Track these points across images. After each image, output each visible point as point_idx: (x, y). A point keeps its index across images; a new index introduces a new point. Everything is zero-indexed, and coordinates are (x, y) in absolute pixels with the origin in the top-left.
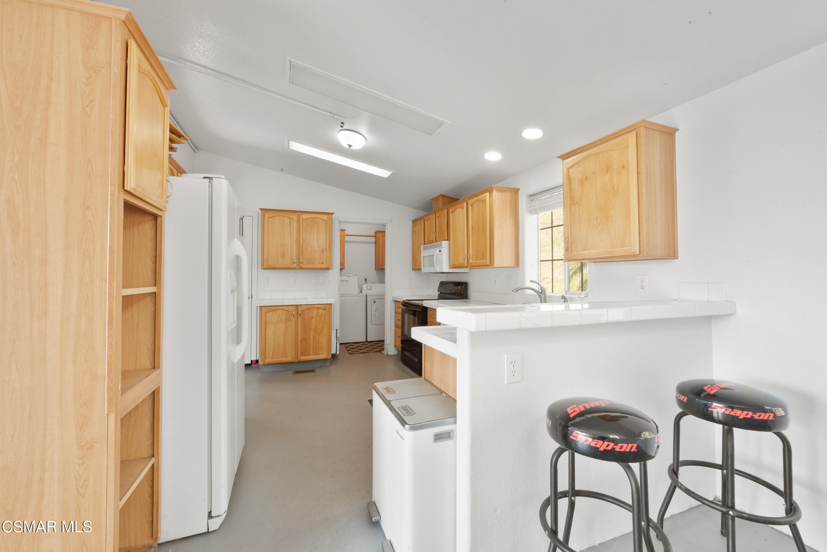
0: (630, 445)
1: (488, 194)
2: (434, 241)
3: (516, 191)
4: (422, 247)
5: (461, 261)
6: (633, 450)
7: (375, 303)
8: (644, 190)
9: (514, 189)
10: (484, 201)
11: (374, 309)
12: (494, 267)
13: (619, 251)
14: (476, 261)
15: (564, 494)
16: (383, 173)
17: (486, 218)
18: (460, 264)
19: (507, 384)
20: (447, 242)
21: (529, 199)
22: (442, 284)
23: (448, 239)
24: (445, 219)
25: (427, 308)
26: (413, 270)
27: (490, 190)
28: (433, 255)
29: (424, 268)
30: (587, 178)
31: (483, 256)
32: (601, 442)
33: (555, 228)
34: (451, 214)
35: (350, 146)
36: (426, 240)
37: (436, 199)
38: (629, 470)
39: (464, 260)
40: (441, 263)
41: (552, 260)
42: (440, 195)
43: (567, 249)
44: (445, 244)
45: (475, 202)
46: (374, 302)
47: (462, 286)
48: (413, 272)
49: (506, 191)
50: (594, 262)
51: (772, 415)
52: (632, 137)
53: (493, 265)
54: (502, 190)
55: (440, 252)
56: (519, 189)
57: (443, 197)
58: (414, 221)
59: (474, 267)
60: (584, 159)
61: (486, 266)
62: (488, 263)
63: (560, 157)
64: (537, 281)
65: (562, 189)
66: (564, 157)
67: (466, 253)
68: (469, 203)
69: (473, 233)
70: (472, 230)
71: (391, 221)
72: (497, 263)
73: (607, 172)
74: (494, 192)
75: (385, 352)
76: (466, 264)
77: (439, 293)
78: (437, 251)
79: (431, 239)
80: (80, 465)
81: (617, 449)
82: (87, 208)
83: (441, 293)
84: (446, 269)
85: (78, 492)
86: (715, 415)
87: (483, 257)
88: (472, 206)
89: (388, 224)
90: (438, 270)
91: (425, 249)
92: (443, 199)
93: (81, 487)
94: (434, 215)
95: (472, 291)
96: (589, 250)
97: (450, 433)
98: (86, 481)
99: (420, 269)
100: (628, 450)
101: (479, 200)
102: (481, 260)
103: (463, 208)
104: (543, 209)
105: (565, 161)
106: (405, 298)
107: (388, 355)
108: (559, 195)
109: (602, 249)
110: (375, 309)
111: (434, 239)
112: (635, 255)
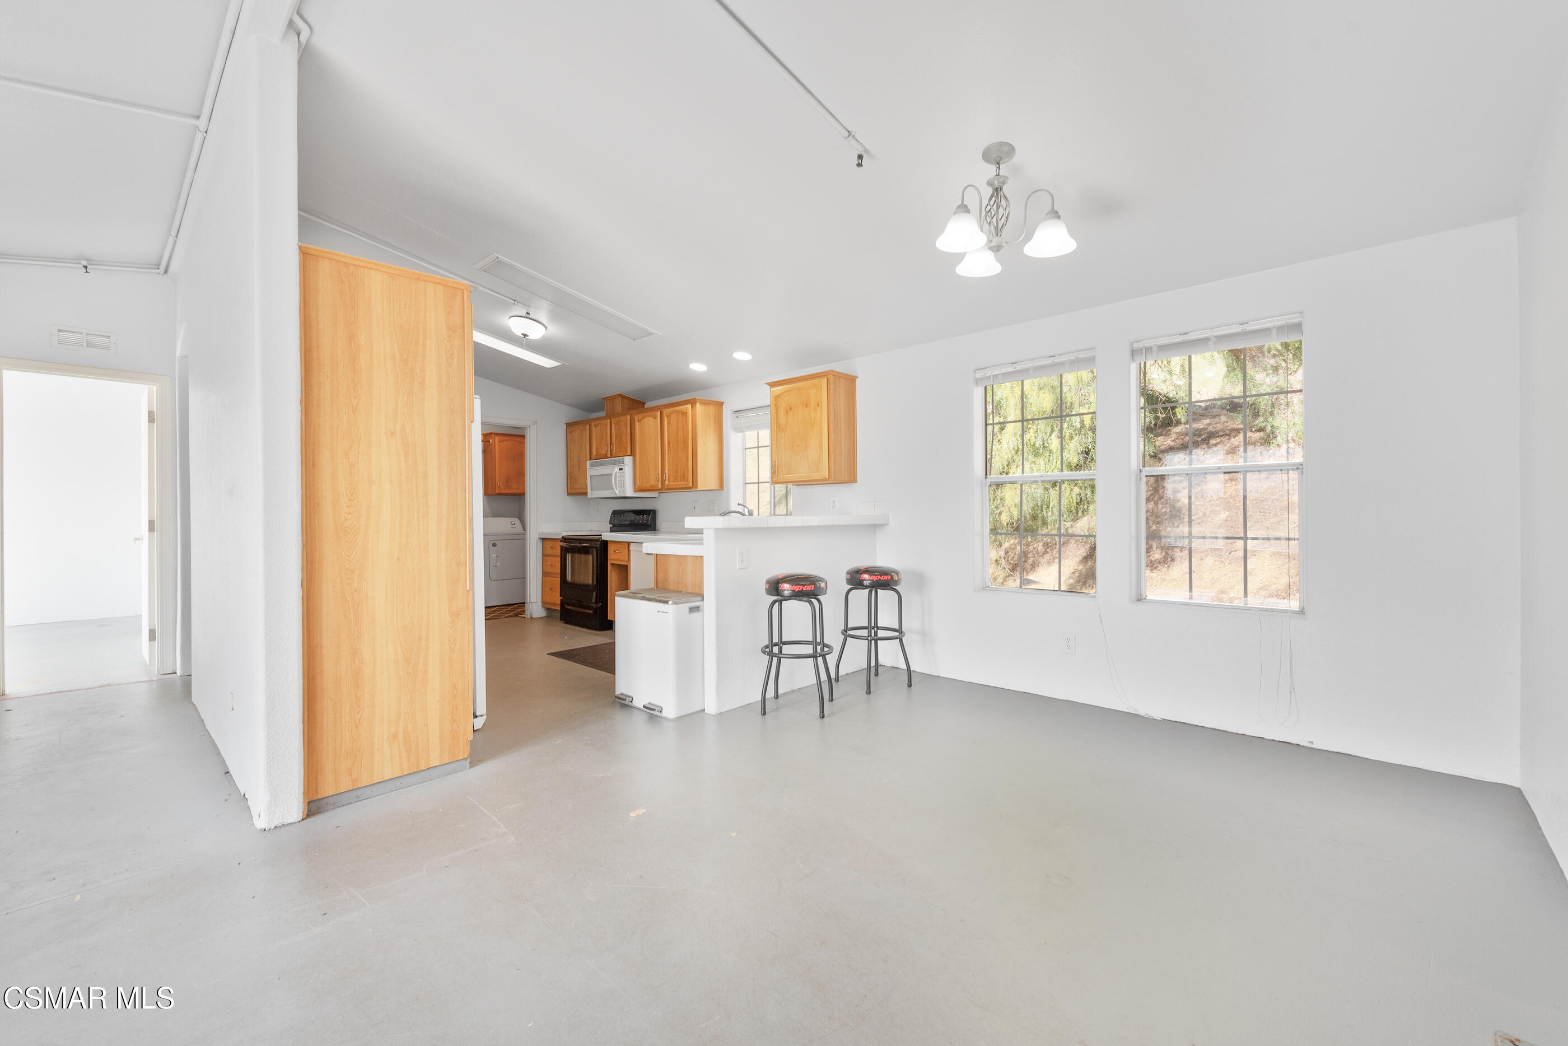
0: (811, 586)
1: (689, 406)
2: (609, 455)
3: (720, 405)
4: (588, 463)
5: (652, 482)
6: (812, 589)
7: (495, 548)
8: (832, 425)
9: (718, 402)
10: (685, 414)
11: (493, 555)
12: (698, 489)
13: (815, 476)
14: (674, 482)
15: (776, 645)
16: (547, 363)
17: (687, 433)
18: (651, 486)
19: (739, 569)
20: (631, 458)
21: (735, 415)
22: (615, 513)
23: (632, 454)
24: (626, 428)
25: (607, 541)
26: (569, 494)
27: (693, 402)
28: (612, 474)
29: (592, 492)
30: (791, 409)
31: (684, 476)
32: (796, 587)
33: (762, 448)
34: (637, 423)
35: (525, 335)
36: (594, 453)
37: (612, 399)
38: (811, 603)
39: (658, 481)
40: (623, 485)
41: (758, 483)
42: (617, 395)
43: (773, 473)
44: (628, 460)
45: (675, 411)
46: (494, 545)
47: (649, 515)
48: (569, 498)
49: (709, 404)
50: (797, 485)
51: (889, 576)
52: (824, 381)
53: (697, 488)
54: (706, 403)
55: (621, 471)
56: (723, 403)
57: (622, 398)
58: (570, 426)
59: (670, 489)
60: (789, 391)
61: (687, 488)
62: (691, 485)
63: (768, 384)
64: (742, 504)
65: (769, 410)
66: (773, 385)
67: (660, 473)
68: (664, 412)
69: (669, 450)
70: (669, 446)
71: (535, 422)
72: (701, 486)
73: (807, 407)
74: (698, 404)
75: (528, 615)
76: (660, 486)
77: (611, 525)
78: (617, 469)
79: (603, 452)
80: (451, 628)
81: (804, 589)
82: (452, 436)
83: (614, 526)
84: (629, 492)
85: (450, 647)
86: (865, 584)
87: (684, 478)
88: (668, 416)
89: (531, 427)
90: (617, 493)
91: (592, 465)
92: (622, 400)
93: (452, 644)
94: (609, 420)
95: (661, 521)
96: (792, 474)
97: (698, 607)
98: (455, 640)
99: (586, 494)
100: (810, 589)
101: (678, 412)
102: (681, 482)
103: (655, 418)
104: (750, 428)
105: (772, 389)
106: (564, 534)
107: (532, 618)
108: (766, 416)
109: (802, 474)
110: (495, 555)
111: (609, 453)
112: (825, 480)
